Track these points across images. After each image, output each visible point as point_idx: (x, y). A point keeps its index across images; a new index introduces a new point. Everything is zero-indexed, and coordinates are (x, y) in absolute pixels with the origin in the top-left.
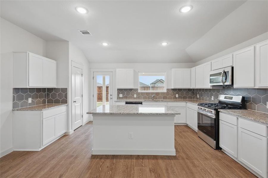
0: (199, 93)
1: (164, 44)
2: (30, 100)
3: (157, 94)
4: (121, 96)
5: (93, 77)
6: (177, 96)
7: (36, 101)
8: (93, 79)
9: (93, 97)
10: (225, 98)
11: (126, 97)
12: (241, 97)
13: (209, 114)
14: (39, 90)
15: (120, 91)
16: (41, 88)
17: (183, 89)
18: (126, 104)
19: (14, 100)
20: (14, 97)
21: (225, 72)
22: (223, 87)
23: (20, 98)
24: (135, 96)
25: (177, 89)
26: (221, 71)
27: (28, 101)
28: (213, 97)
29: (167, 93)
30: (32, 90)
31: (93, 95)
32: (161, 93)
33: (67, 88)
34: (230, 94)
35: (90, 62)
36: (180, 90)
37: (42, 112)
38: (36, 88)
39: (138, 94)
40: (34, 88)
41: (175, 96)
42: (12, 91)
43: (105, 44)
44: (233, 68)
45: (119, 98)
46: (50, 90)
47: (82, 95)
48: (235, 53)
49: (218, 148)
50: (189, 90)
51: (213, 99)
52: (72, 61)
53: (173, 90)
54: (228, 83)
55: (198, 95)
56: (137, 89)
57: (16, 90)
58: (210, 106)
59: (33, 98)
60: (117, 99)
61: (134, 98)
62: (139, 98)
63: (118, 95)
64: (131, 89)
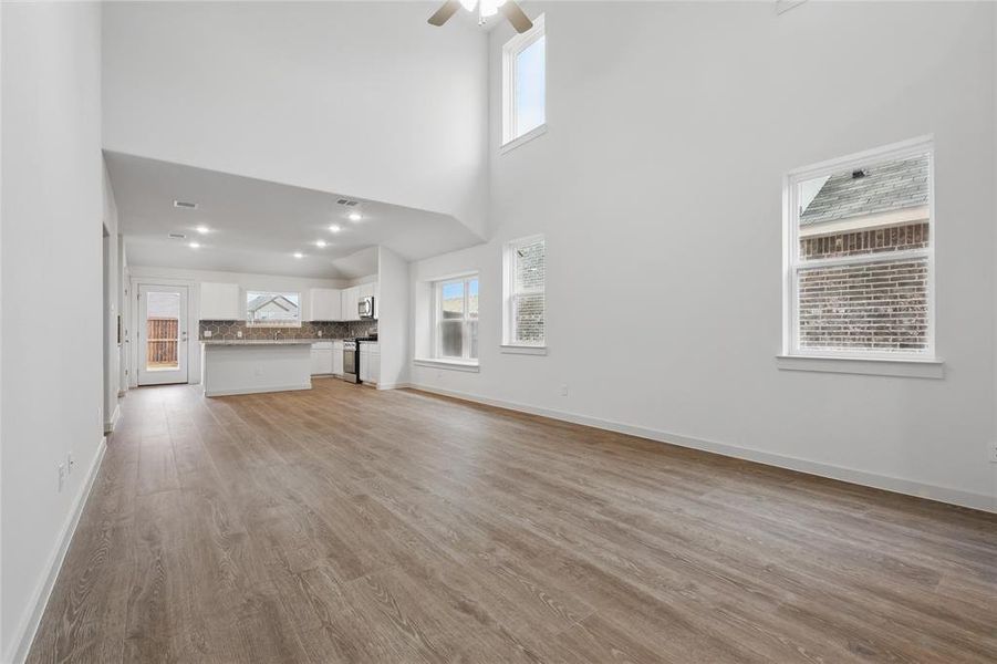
4: (208, 334)
5: (138, 296)
6: (320, 333)
8: (138, 299)
11: (221, 337)
15: (205, 324)
17: (330, 322)
24: (240, 334)
25: (319, 322)
26: (365, 300)
29: (303, 329)
32: (289, 328)
36: (325, 323)
39: (246, 330)
41: (317, 335)
44: (373, 298)
45: (202, 338)
49: (359, 382)
50: (340, 323)
53: (313, 323)
56: (244, 322)
61: (238, 339)
62: (247, 338)
63: (202, 332)
64: (230, 323)
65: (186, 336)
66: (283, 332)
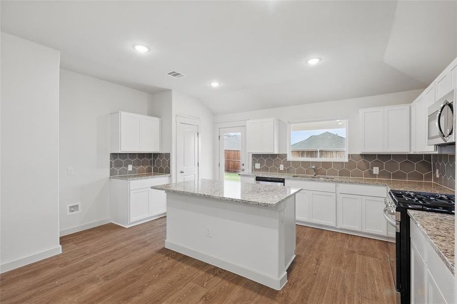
1: (313, 62)
2: (130, 168)
3: (327, 165)
4: (258, 166)
5: (219, 136)
6: (376, 170)
7: (138, 168)
8: (219, 139)
9: (219, 166)
11: (267, 169)
14: (142, 155)
15: (257, 157)
16: (144, 154)
17: (393, 155)
18: (257, 180)
19: (111, 167)
20: (111, 163)
23: (118, 165)
24: (282, 167)
25: (376, 155)
27: (128, 168)
29: (350, 164)
30: (132, 155)
31: (219, 164)
32: (333, 162)
33: (169, 153)
35: (214, 114)
37: (130, 182)
38: (138, 153)
39: (287, 164)
40: (136, 153)
41: (371, 172)
42: (109, 156)
43: (215, 84)
45: (254, 169)
46: (156, 155)
47: (198, 163)
52: (176, 115)
56: (285, 155)
57: (114, 156)
59: (133, 165)
60: (252, 171)
61: (280, 171)
63: (254, 164)
64: (274, 155)
65: (244, 167)
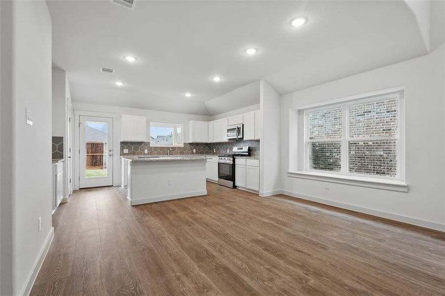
0: (215, 148)
4: (126, 151)
5: (79, 124)
6: (194, 151)
8: (79, 126)
10: (238, 149)
11: (134, 154)
12: (248, 147)
13: (228, 162)
15: (124, 144)
21: (238, 128)
22: (237, 141)
24: (146, 151)
25: (194, 143)
26: (236, 127)
28: (228, 150)
29: (184, 148)
32: (177, 148)
33: (62, 137)
34: (241, 145)
36: (197, 144)
37: (56, 165)
39: (150, 149)
44: (243, 125)
45: (122, 154)
48: (244, 114)
49: (235, 187)
50: (206, 144)
51: (228, 152)
53: (191, 144)
54: (240, 136)
55: (215, 150)
56: (149, 143)
58: (229, 156)
61: (145, 154)
62: (151, 153)
63: (122, 150)
64: (140, 143)
65: (111, 153)
66: (172, 150)
